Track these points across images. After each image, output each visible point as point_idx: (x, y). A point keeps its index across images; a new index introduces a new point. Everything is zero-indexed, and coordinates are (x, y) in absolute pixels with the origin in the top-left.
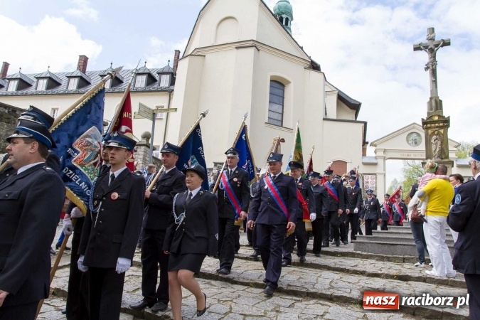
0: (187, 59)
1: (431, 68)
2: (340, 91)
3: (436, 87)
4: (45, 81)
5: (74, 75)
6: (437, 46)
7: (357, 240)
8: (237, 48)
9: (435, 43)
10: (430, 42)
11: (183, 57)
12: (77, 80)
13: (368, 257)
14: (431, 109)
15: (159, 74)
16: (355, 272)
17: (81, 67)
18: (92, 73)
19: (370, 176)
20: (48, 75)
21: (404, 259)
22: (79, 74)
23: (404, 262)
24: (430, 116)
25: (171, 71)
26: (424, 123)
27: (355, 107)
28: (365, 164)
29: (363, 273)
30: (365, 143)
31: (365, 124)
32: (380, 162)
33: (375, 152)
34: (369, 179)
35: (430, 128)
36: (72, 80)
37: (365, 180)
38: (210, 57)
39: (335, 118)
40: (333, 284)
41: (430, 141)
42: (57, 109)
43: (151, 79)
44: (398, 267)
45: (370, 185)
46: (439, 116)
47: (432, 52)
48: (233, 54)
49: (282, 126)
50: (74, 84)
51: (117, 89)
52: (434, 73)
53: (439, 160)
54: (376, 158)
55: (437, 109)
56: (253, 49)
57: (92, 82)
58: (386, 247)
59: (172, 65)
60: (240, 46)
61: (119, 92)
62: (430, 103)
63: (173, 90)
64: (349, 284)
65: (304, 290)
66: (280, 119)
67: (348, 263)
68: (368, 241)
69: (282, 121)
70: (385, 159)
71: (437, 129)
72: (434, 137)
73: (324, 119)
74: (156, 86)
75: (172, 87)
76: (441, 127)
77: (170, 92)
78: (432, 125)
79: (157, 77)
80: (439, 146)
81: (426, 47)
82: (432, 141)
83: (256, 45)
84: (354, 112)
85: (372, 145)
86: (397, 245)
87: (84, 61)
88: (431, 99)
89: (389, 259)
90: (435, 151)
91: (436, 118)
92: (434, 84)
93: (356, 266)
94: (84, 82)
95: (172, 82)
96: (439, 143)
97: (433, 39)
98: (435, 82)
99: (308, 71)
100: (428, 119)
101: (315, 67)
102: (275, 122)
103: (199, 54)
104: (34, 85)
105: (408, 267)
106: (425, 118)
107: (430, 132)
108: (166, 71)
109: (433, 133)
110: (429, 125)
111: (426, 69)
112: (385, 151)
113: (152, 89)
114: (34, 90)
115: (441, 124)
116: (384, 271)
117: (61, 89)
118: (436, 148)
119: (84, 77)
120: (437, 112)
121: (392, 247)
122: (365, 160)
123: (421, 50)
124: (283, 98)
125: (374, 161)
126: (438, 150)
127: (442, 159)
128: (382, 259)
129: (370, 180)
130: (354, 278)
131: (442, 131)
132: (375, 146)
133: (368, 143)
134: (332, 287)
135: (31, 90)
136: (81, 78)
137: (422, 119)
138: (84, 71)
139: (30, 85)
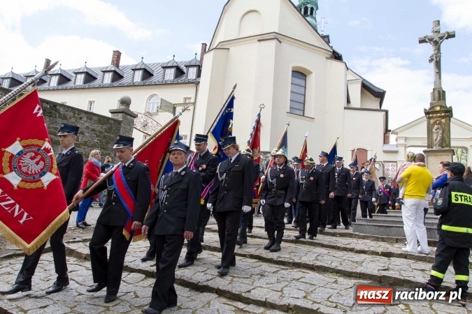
0: (212, 53)
1: (435, 60)
2: (364, 80)
3: (440, 78)
4: (83, 76)
5: (108, 69)
6: (441, 38)
7: (357, 223)
8: (259, 41)
9: (439, 35)
10: (435, 34)
11: (209, 51)
12: (111, 74)
13: (364, 238)
14: (434, 100)
15: (186, 66)
16: (345, 249)
17: (115, 62)
18: (125, 67)
19: (390, 164)
20: (85, 70)
21: (397, 239)
22: (113, 69)
23: (397, 242)
24: (432, 107)
25: (198, 63)
26: (427, 113)
27: (380, 95)
28: (385, 152)
29: (352, 250)
30: (387, 131)
31: (387, 112)
32: (401, 149)
33: (396, 140)
34: (389, 166)
35: (432, 118)
36: (107, 74)
37: (386, 168)
38: (234, 50)
39: (359, 106)
40: (319, 258)
41: (432, 130)
42: (94, 102)
43: (179, 72)
44: (388, 246)
45: (390, 172)
46: (441, 106)
47: (437, 44)
48: (255, 46)
49: (303, 116)
50: (108, 77)
51: (148, 82)
52: (438, 65)
53: (440, 148)
54: (397, 145)
55: (439, 99)
56: (274, 42)
57: (125, 76)
58: (382, 229)
59: (199, 58)
60: (262, 38)
61: (149, 85)
62: (433, 93)
63: (199, 82)
64: (333, 258)
65: (291, 261)
66: (302, 108)
67: (342, 242)
68: (366, 223)
69: (304, 111)
70: (406, 147)
71: (439, 119)
72: (436, 127)
73: (345, 108)
74: (183, 78)
75: (198, 80)
76: (443, 117)
77: (196, 83)
78: (435, 115)
79: (185, 70)
80: (440, 135)
81: (431, 40)
82: (434, 130)
83: (277, 37)
84: (379, 100)
85: (394, 133)
86: (392, 227)
87: (117, 55)
88: (434, 89)
89: (383, 240)
90: (436, 140)
91: (438, 108)
92: (438, 76)
93: (349, 244)
94: (117, 76)
95: (199, 75)
96: (440, 132)
97: (438, 32)
98: (439, 73)
99: (329, 61)
100: (430, 109)
101: (337, 57)
102: (297, 112)
103: (223, 47)
104: (73, 79)
105: (397, 246)
106: (428, 109)
107: (432, 121)
108: (193, 63)
109: (435, 123)
110: (431, 115)
111: (431, 60)
112: (406, 139)
113: (179, 81)
114: (72, 85)
115: (443, 114)
116: (372, 249)
117: (96, 83)
118: (437, 137)
119: (118, 71)
120: (441, 103)
121: (388, 229)
122: (387, 148)
123: (427, 42)
124: (305, 87)
125: (395, 149)
126: (439, 138)
127: (443, 147)
128: (377, 239)
129: (390, 168)
130: (340, 253)
131: (443, 121)
132: (397, 134)
133: (390, 131)
134: (318, 260)
135: (70, 84)
136: (115, 72)
137: (425, 110)
138: (117, 66)
139: (69, 80)
